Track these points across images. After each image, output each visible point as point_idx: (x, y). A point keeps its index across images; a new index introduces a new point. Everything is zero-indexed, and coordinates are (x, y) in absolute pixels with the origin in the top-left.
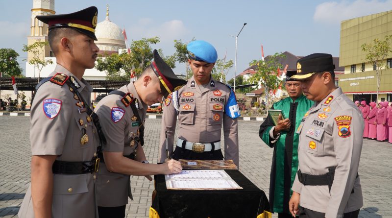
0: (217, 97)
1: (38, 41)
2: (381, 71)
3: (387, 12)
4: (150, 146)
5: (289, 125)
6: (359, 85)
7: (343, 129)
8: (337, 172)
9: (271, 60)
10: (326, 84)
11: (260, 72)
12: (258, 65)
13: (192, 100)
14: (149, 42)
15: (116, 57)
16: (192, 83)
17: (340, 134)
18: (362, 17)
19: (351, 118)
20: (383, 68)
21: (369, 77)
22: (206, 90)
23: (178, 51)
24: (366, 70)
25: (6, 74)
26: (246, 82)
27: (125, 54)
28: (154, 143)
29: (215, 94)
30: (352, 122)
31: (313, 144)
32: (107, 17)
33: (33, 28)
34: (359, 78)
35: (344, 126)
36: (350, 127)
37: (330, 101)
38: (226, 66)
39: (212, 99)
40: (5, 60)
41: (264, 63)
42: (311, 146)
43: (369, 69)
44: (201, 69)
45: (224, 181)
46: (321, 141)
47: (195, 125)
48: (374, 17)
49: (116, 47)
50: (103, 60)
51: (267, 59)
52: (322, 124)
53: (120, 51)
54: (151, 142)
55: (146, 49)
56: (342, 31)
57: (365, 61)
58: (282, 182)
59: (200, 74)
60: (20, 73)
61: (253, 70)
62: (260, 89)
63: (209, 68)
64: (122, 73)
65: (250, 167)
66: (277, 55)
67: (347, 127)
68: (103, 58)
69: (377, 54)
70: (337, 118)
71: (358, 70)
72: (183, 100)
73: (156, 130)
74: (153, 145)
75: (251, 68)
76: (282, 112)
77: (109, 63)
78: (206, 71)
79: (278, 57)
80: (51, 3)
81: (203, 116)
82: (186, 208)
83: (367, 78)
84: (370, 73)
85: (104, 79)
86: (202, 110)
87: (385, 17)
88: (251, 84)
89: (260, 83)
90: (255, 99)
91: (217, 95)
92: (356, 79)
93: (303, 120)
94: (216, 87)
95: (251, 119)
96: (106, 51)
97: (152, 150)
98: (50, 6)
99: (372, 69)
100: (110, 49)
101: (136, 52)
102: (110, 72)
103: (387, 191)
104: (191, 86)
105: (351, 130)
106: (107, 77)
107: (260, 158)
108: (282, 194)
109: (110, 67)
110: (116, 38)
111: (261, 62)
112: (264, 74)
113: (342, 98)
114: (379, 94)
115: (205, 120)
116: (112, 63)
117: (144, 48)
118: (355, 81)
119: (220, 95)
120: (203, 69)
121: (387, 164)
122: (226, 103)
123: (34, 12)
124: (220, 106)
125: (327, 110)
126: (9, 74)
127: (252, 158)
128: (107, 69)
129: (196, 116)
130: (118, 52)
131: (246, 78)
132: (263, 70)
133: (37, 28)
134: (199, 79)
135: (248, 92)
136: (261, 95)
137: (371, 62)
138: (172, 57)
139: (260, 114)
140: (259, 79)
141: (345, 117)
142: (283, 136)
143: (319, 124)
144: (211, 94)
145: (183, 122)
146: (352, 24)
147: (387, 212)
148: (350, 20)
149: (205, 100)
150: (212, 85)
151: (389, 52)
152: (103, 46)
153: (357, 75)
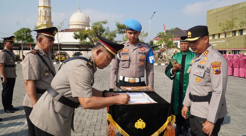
0: (142, 52)
1: (42, 24)
2: (230, 37)
3: (233, 5)
4: (103, 79)
5: (180, 67)
6: (217, 45)
7: (216, 70)
8: (213, 94)
9: (169, 32)
10: (206, 43)
11: (163, 39)
12: (162, 35)
13: (128, 54)
14: (102, 23)
15: (84, 32)
16: (127, 44)
17: (215, 73)
18: (219, 8)
19: (221, 63)
20: (231, 36)
21: (222, 41)
22: (136, 47)
23: (118, 28)
24: (221, 37)
25: (26, 42)
26: (155, 44)
27: (89, 30)
28: (106, 78)
29: (141, 50)
30: (221, 65)
31: (199, 79)
32: (79, 10)
33: (39, 17)
34: (217, 42)
35: (217, 68)
36: (220, 68)
37: (207, 54)
38: (144, 36)
39: (139, 53)
40: (25, 34)
41: (165, 34)
42: (197, 80)
43: (222, 36)
44: (132, 35)
45: (146, 99)
46: (203, 78)
47: (130, 68)
48: (226, 8)
49: (84, 26)
50: (77, 33)
51: (167, 31)
52: (203, 67)
53: (87, 29)
54: (104, 77)
55: (100, 27)
56: (208, 16)
57: (221, 32)
58: (178, 99)
59: (132, 38)
60: (33, 41)
61: (158, 38)
62: (163, 48)
63: (137, 34)
64: (88, 40)
65: (158, 90)
66: (172, 30)
67: (219, 68)
68: (77, 32)
69: (227, 28)
70: (212, 64)
71: (216, 37)
72: (122, 54)
73: (107, 71)
74: (105, 79)
75: (158, 37)
76: (176, 60)
77: (80, 35)
78: (135, 36)
79: (173, 30)
80: (49, 3)
81: (134, 62)
82: (127, 114)
83: (221, 41)
84: (223, 39)
85: (78, 44)
86: (133, 59)
87: (232, 8)
88: (158, 45)
89: (163, 45)
90: (160, 54)
91: (142, 51)
92: (215, 42)
93: (191, 65)
94: (142, 45)
95: (158, 64)
96: (79, 29)
97: (105, 82)
98: (48, 5)
99: (224, 37)
100: (81, 27)
101: (95, 29)
102: (81, 40)
103: (234, 103)
104: (127, 46)
105: (221, 70)
106: (80, 43)
107: (164, 85)
108: (178, 105)
109: (81, 37)
110: (84, 22)
111: (163, 33)
112: (165, 40)
113: (214, 52)
114: (228, 50)
115: (135, 65)
116: (82, 35)
117: (99, 26)
118: (215, 43)
119: (144, 51)
120: (134, 35)
121: (234, 88)
122: (147, 55)
123: (40, 8)
124: (144, 57)
125: (205, 59)
126: (27, 42)
127: (160, 85)
128: (79, 38)
129: (130, 63)
130: (85, 29)
131: (155, 42)
132: (164, 37)
133: (42, 17)
134: (132, 41)
135: (156, 50)
136: (163, 51)
137: (224, 33)
138: (114, 31)
139: (163, 61)
140: (162, 43)
141: (217, 62)
142: (178, 73)
143: (201, 67)
144: (139, 50)
145: (123, 66)
146: (213, 12)
147: (235, 114)
148: (212, 10)
149: (135, 53)
150: (139, 45)
151: (234, 27)
152: (77, 26)
153: (216, 40)
